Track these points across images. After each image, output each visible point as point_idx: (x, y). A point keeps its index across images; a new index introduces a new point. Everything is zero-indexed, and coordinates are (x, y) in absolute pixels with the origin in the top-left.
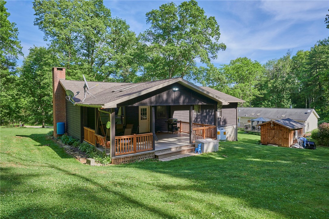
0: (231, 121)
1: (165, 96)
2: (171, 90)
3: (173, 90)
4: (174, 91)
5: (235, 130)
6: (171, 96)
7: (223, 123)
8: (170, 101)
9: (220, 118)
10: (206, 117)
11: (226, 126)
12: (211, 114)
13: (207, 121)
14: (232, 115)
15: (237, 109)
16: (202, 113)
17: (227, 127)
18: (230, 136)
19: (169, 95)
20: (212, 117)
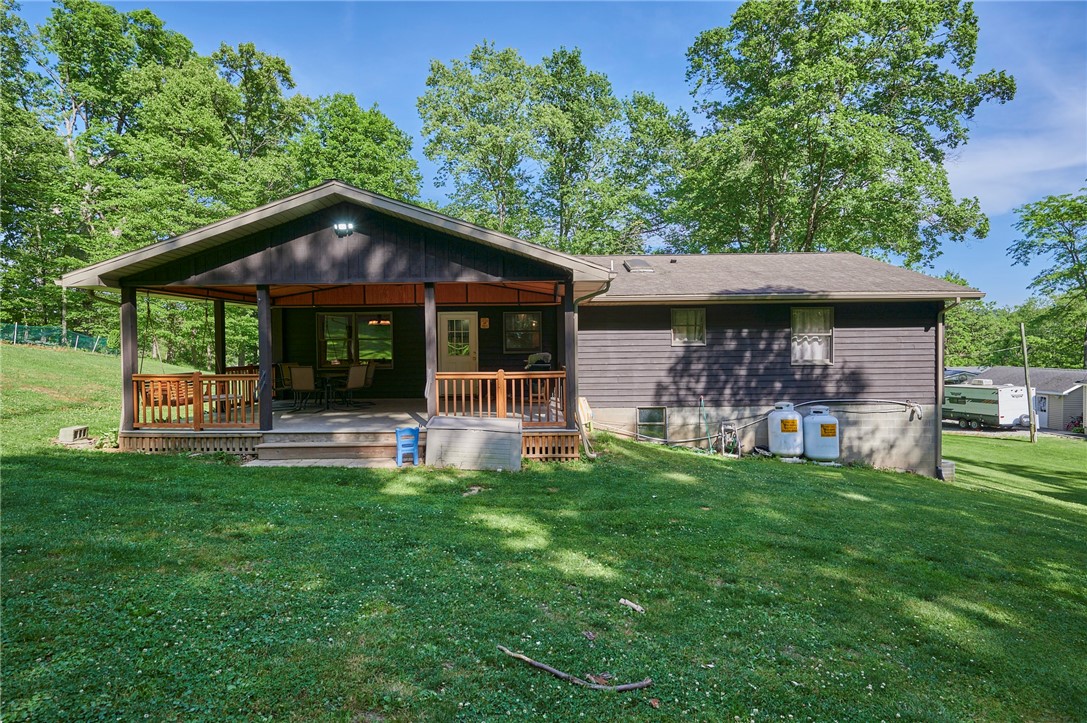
0: (893, 383)
1: (300, 248)
2: (327, 231)
3: (337, 232)
4: (341, 235)
5: (926, 423)
6: (330, 249)
7: (844, 389)
8: (324, 265)
9: (826, 367)
10: (736, 357)
11: (864, 403)
12: (769, 349)
13: (743, 372)
14: (902, 358)
15: (937, 332)
16: (718, 340)
17: (863, 408)
18: (892, 447)
19: (317, 245)
20: (771, 358)
